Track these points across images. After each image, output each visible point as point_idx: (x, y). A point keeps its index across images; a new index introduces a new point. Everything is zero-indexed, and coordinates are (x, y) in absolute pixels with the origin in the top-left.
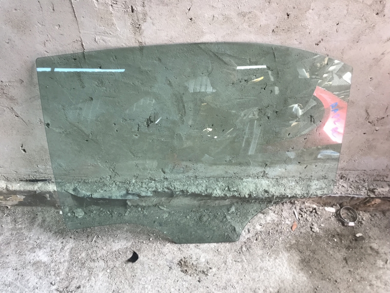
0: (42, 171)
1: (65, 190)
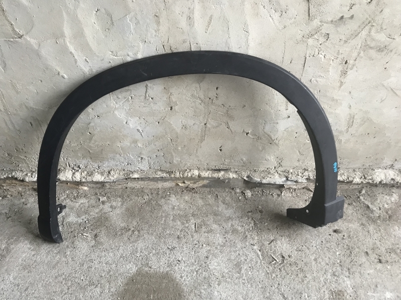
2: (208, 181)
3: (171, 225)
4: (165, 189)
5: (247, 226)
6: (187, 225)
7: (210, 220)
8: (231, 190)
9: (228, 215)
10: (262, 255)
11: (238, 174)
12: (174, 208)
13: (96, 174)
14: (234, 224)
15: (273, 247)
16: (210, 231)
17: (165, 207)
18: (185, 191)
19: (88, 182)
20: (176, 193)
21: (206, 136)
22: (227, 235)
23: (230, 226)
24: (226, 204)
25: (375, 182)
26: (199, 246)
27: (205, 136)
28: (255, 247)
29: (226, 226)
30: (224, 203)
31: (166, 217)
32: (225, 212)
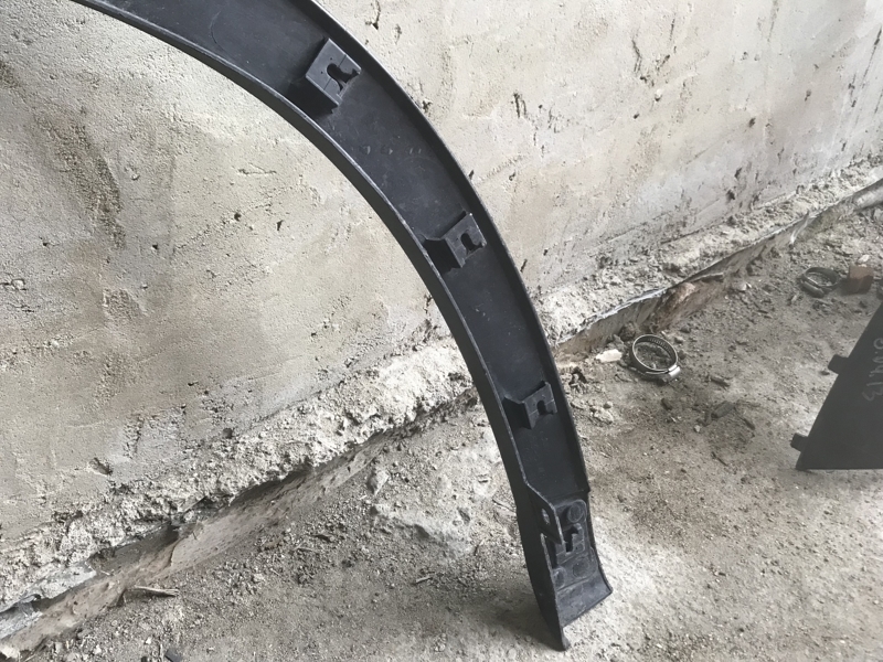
25: (399, 420)
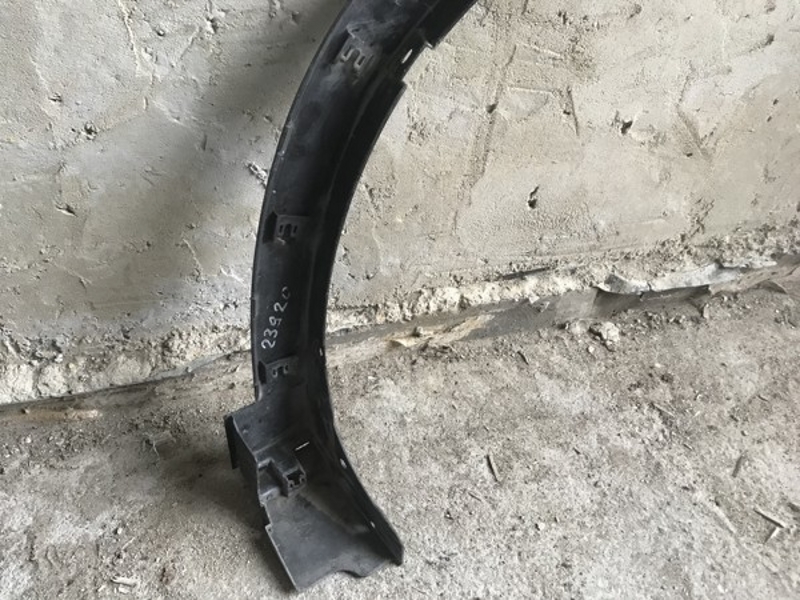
0: (544, 248)
1: (591, 285)
2: (488, 318)
3: (412, 480)
4: (356, 367)
5: (645, 431)
6: (462, 469)
7: (528, 437)
8: (557, 333)
9: (576, 411)
10: (730, 518)
11: (581, 277)
12: (403, 423)
13: (122, 358)
14: (604, 434)
15: (749, 481)
16: (542, 474)
17: (375, 425)
18: (421, 361)
19: (96, 392)
20: (394, 374)
21: (491, 156)
22: (597, 476)
23: (595, 444)
24: (559, 376)
26: (526, 531)
27: (485, 159)
28: (700, 495)
29: (583, 447)
30: (551, 376)
31: (387, 455)
32: (563, 401)
